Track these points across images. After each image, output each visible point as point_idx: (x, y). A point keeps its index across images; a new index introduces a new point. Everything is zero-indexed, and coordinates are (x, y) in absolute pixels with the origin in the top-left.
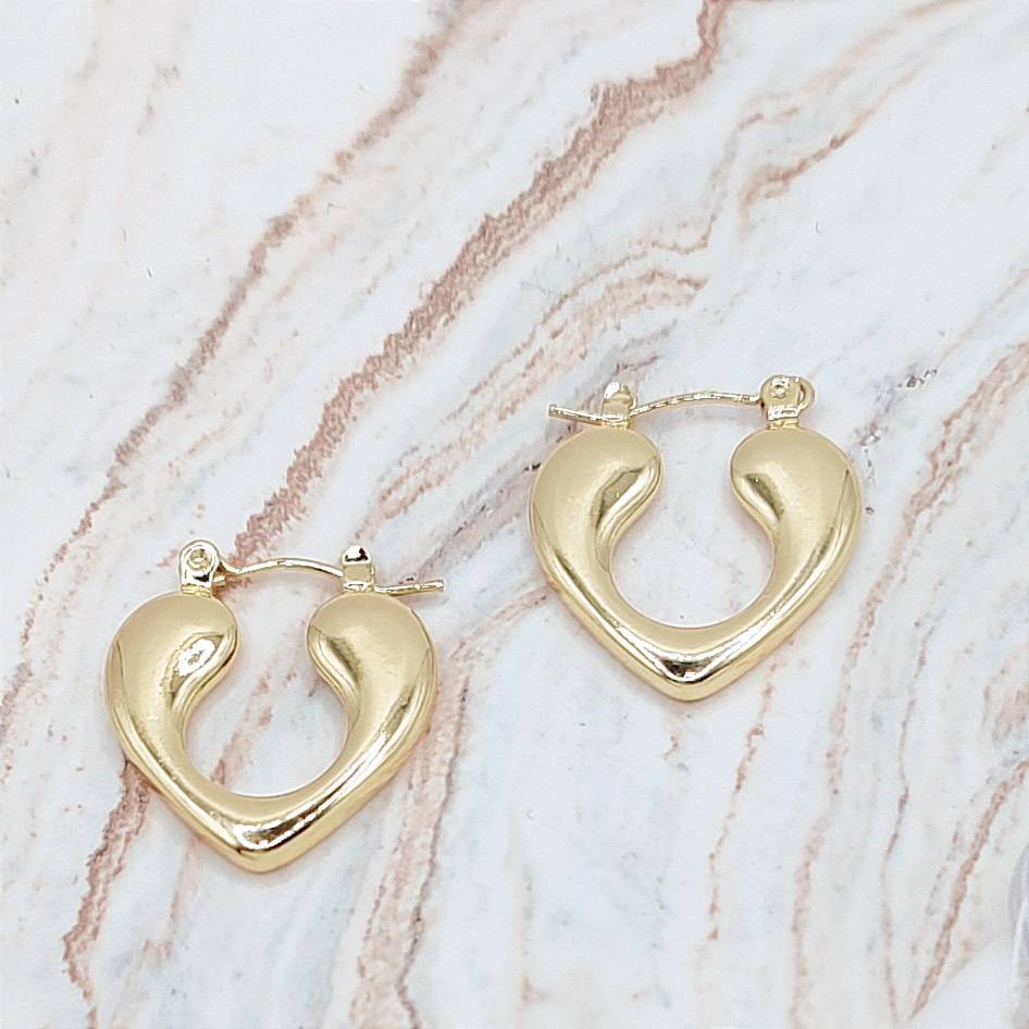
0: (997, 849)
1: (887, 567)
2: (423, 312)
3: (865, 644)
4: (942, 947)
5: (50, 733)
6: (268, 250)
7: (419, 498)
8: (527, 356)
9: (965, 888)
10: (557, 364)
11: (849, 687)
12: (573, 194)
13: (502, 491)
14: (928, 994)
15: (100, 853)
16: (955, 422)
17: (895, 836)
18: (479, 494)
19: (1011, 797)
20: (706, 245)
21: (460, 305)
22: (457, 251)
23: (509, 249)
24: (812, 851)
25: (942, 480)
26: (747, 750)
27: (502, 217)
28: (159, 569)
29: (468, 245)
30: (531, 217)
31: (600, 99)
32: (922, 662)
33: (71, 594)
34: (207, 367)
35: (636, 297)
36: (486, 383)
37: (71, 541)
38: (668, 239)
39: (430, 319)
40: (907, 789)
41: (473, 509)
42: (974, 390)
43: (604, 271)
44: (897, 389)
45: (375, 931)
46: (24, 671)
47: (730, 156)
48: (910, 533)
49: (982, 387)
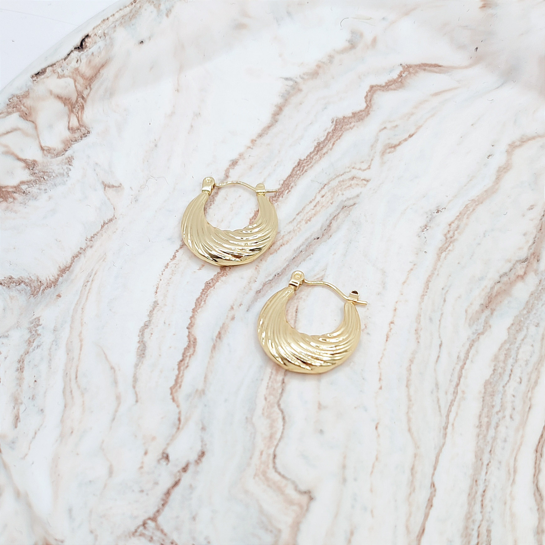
0: (472, 361)
1: (432, 271)
2: (280, 189)
3: (426, 295)
4: (455, 393)
5: (165, 323)
6: (230, 170)
7: (281, 248)
8: (314, 203)
9: (462, 374)
10: (323, 206)
11: (421, 309)
12: (327, 152)
13: (307, 246)
14: (451, 408)
15: (181, 361)
16: (452, 224)
17: (439, 357)
18: (300, 246)
19: (476, 344)
20: (370, 168)
21: (292, 187)
22: (291, 171)
23: (307, 170)
24: (411, 361)
25: (449, 243)
26: (389, 328)
27: (305, 160)
28: (198, 270)
29: (294, 168)
30: (314, 160)
31: (334, 123)
32: (445, 301)
33: (170, 279)
34: (212, 207)
35: (348, 185)
36: (301, 212)
37: (170, 262)
38: (358, 166)
39: (283, 191)
40: (441, 341)
41: (298, 251)
42: (458, 214)
43: (338, 176)
44: (433, 214)
45: (270, 386)
46: (156, 303)
47: (377, 141)
48: (439, 260)
49: (460, 213)
